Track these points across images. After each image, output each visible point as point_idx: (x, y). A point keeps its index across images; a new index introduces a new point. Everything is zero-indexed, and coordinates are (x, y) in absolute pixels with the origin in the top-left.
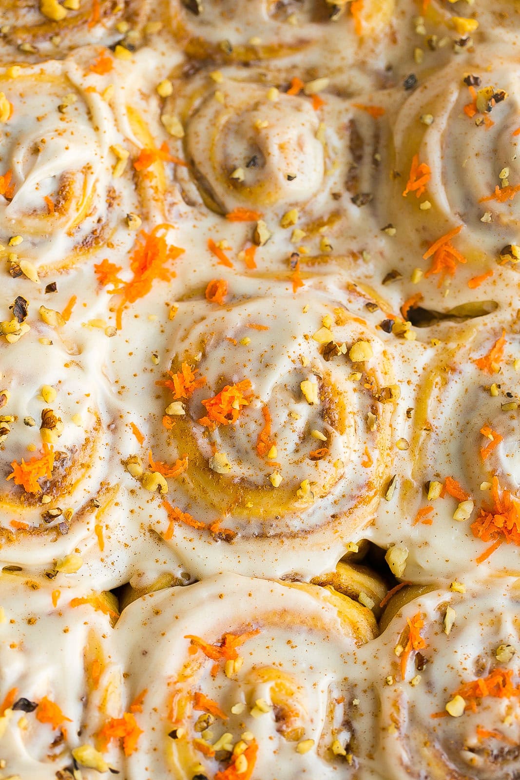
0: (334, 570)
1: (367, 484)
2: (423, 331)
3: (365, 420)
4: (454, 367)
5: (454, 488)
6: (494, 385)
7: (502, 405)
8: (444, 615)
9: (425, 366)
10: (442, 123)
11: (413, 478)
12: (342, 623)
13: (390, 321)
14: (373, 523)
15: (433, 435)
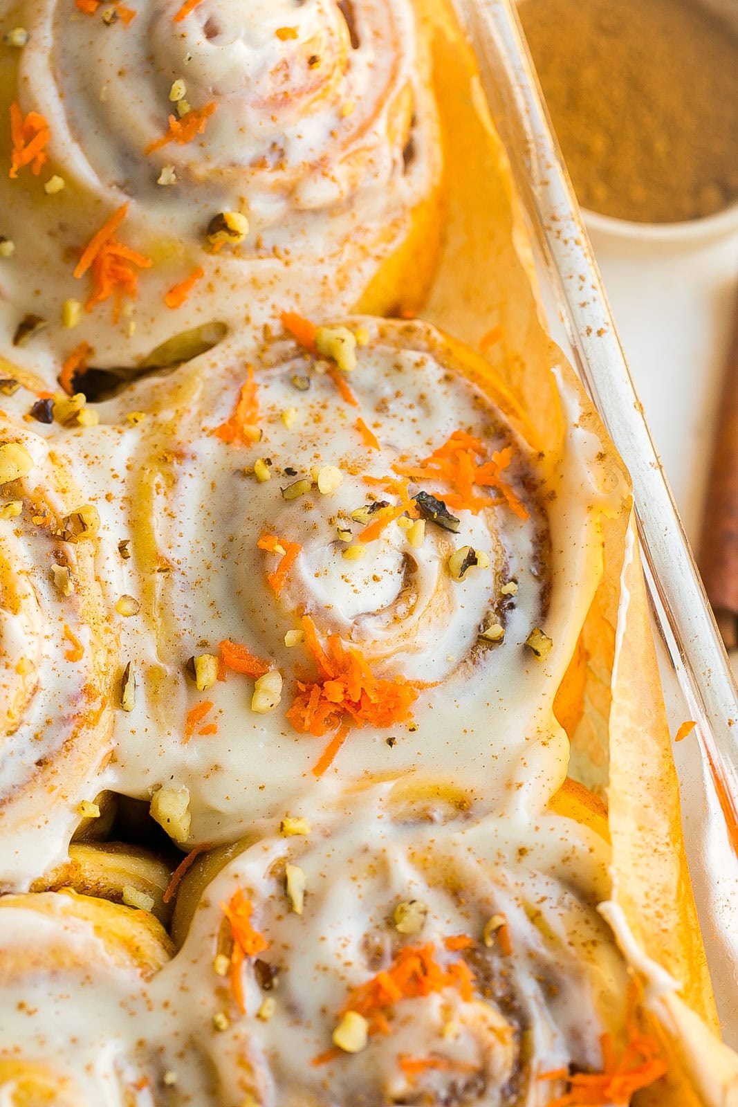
0: (67, 859)
1: (84, 691)
2: (110, 406)
3: (50, 580)
4: (181, 450)
5: (239, 658)
6: (259, 462)
7: (283, 491)
8: (284, 882)
9: (129, 463)
10: (45, 37)
11: (163, 660)
12: (106, 947)
13: (46, 401)
14: (113, 759)
15: (176, 577)
